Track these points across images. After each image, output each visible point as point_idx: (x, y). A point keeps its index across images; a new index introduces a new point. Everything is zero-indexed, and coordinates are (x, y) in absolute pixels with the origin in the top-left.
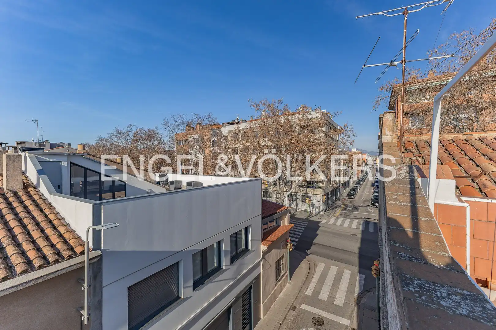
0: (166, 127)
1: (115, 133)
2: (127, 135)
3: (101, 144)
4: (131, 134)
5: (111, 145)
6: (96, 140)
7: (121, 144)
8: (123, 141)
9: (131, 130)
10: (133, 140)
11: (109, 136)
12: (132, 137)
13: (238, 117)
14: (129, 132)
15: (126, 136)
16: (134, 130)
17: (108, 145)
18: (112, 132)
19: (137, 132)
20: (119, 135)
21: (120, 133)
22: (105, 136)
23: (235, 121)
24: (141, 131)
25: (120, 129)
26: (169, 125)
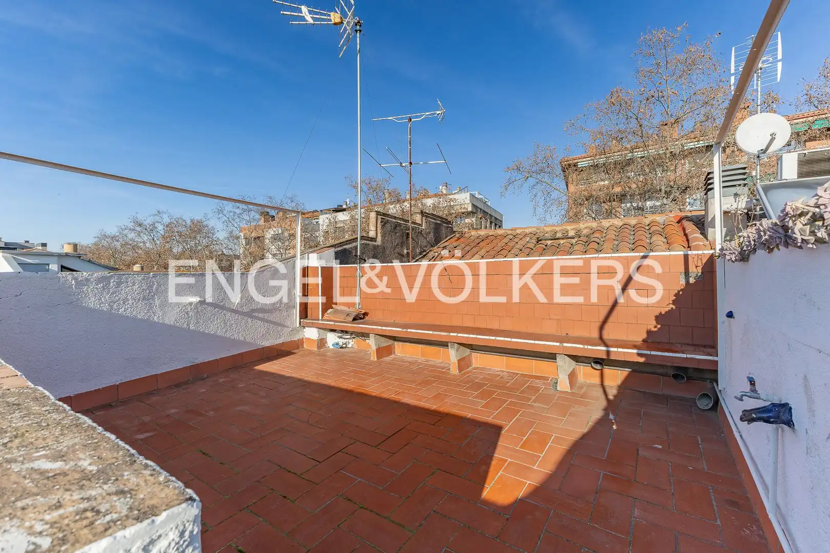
0: (221, 215)
1: (131, 225)
2: (153, 227)
3: (104, 243)
4: (160, 227)
5: (122, 246)
6: (95, 237)
7: (142, 244)
8: (145, 238)
9: (160, 221)
10: (163, 237)
11: (119, 230)
12: (162, 232)
13: (348, 200)
14: (156, 224)
15: (151, 230)
16: (166, 220)
17: (118, 245)
18: (126, 224)
19: (170, 223)
20: (138, 229)
21: (140, 225)
22: (112, 230)
23: (341, 206)
24: (178, 222)
25: (140, 218)
26: (225, 212)
